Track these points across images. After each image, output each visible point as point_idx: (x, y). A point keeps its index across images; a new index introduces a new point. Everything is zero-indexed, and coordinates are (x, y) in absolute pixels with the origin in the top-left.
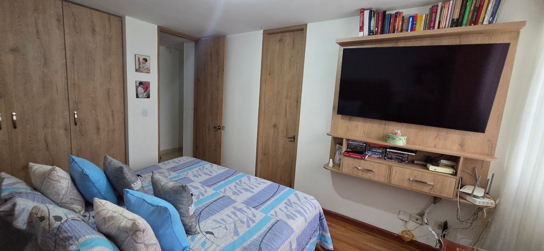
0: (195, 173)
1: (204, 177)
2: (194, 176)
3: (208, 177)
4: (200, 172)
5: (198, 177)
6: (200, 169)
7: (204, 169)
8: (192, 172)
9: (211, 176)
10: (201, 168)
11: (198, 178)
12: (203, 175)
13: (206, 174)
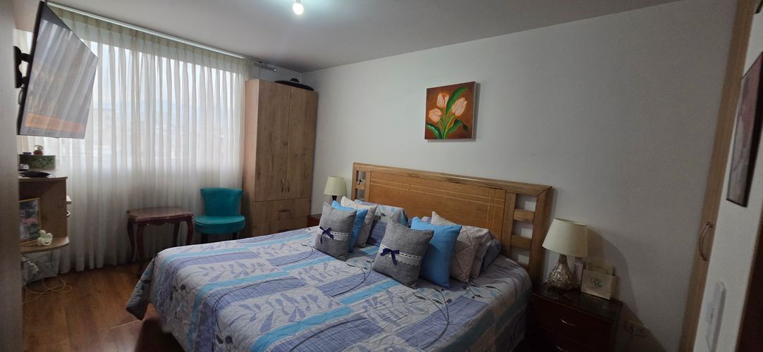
0: (313, 305)
1: (296, 294)
2: (315, 299)
3: (289, 293)
4: (303, 307)
5: (309, 296)
6: (303, 315)
7: (290, 312)
8: (319, 307)
9: (282, 295)
10: (298, 318)
11: (308, 293)
12: (298, 298)
13: (291, 300)
